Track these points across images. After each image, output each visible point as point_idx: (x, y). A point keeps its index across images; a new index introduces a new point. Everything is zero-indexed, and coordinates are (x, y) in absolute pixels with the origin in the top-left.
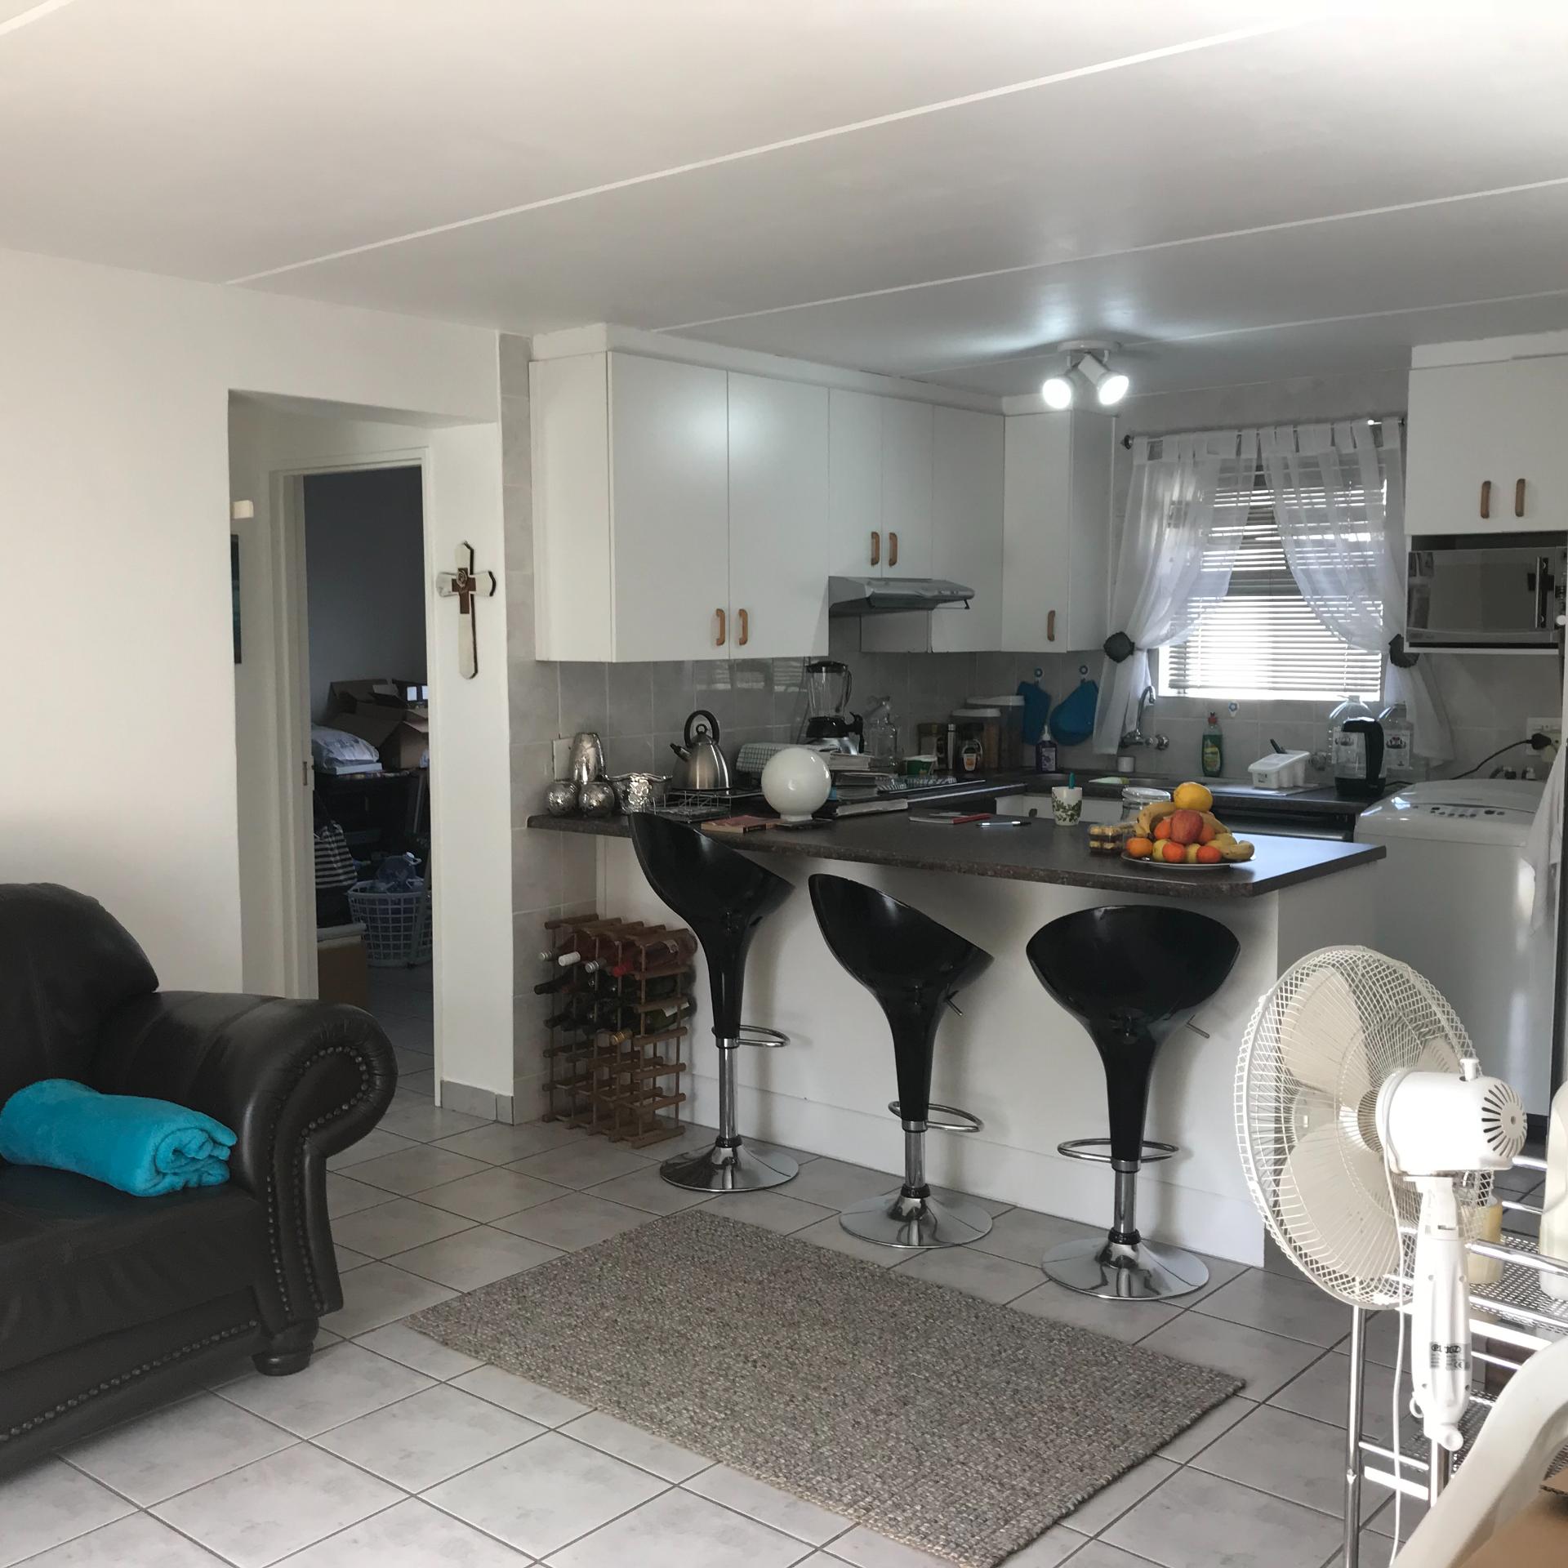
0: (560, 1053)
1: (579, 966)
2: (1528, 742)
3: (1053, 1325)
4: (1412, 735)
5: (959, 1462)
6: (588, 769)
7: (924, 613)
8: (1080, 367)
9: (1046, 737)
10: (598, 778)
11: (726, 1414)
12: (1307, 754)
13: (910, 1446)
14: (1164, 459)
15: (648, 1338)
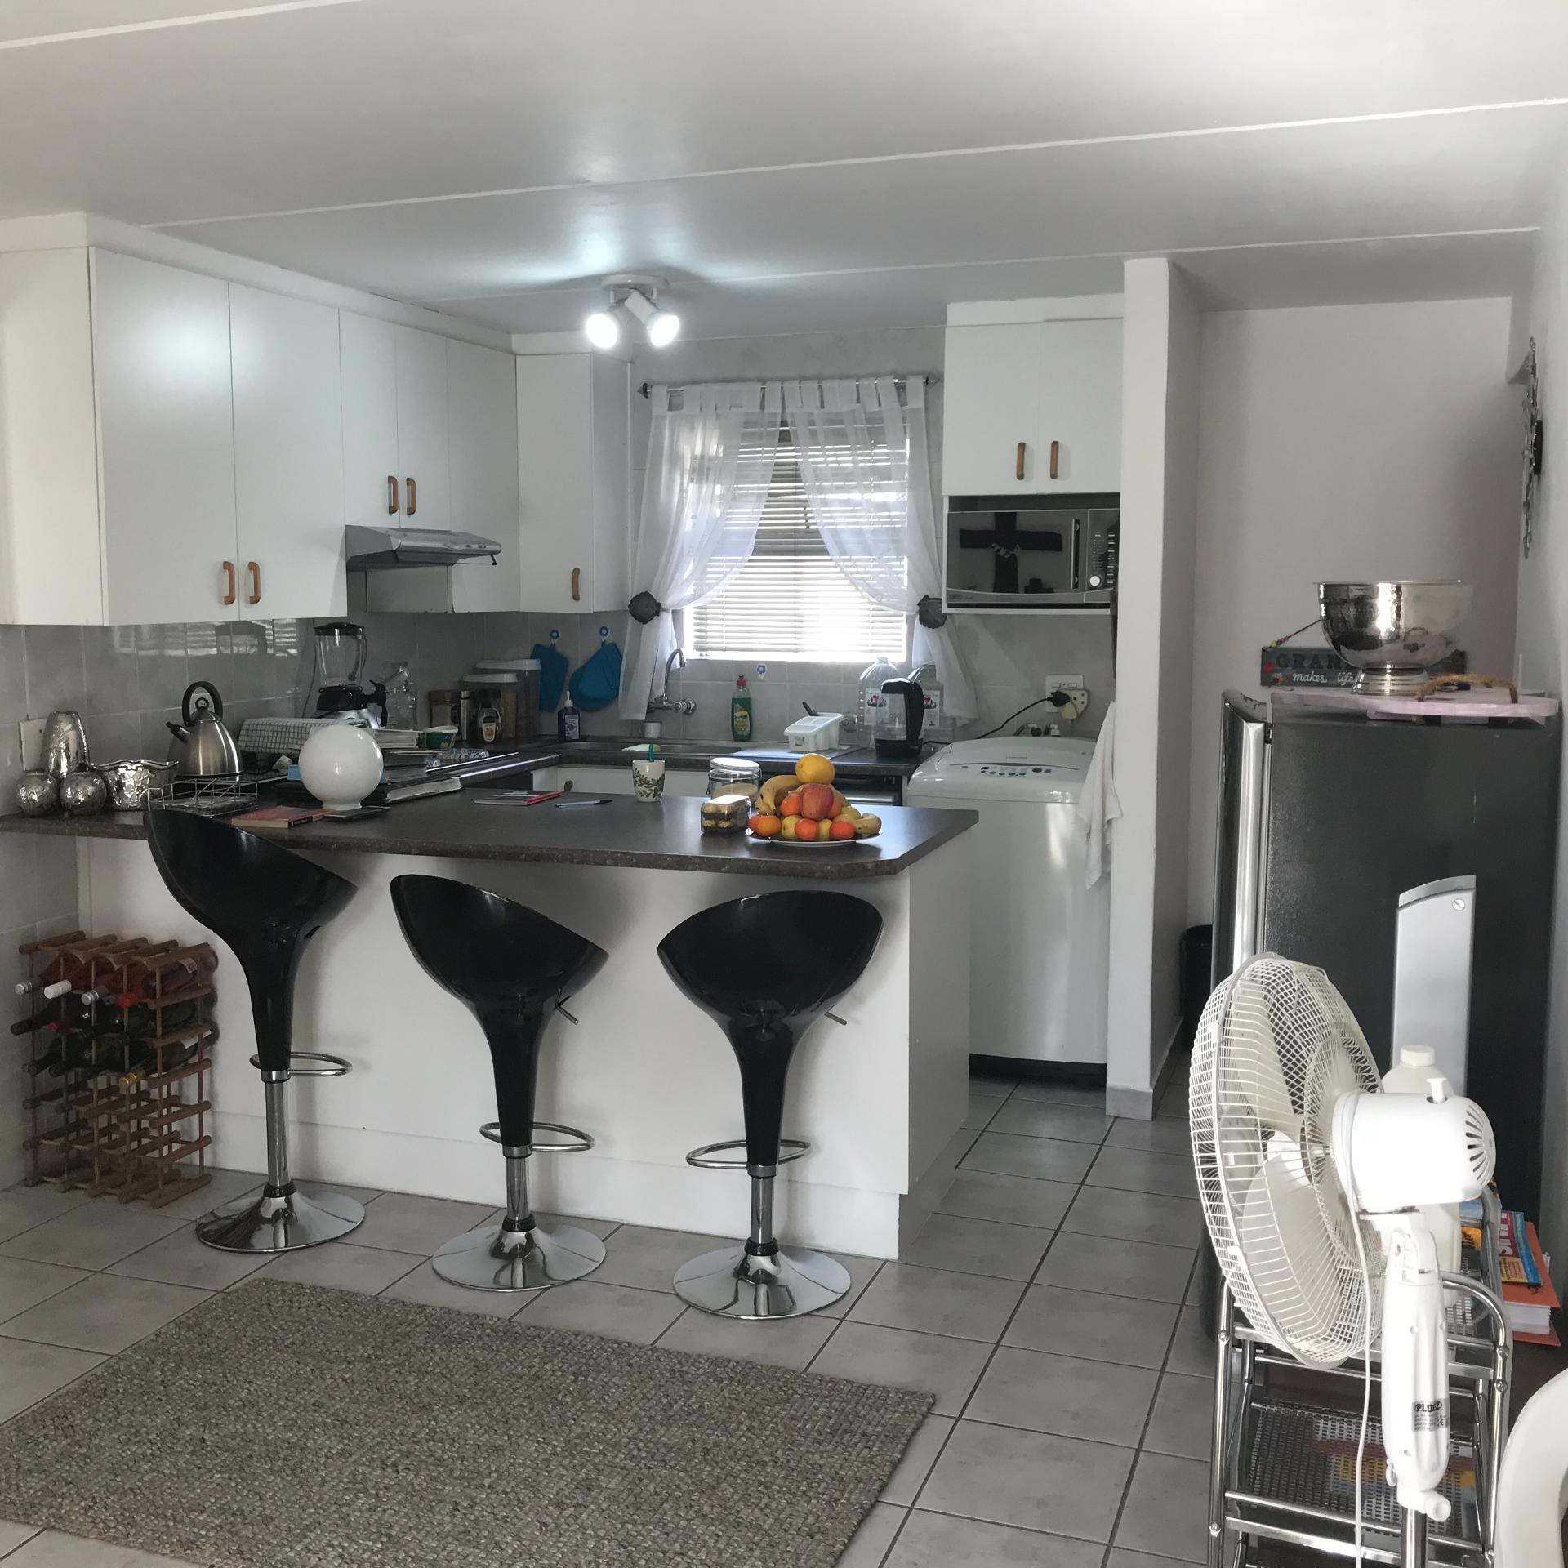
0: (44, 1102)
1: (70, 998)
2: (1049, 699)
3: (715, 1362)
4: (942, 696)
5: (676, 1553)
6: (68, 757)
7: (443, 569)
8: (627, 303)
9: (569, 703)
10: (81, 767)
11: (382, 1542)
12: (841, 715)
13: (614, 1543)
14: (685, 410)
15: (251, 1456)
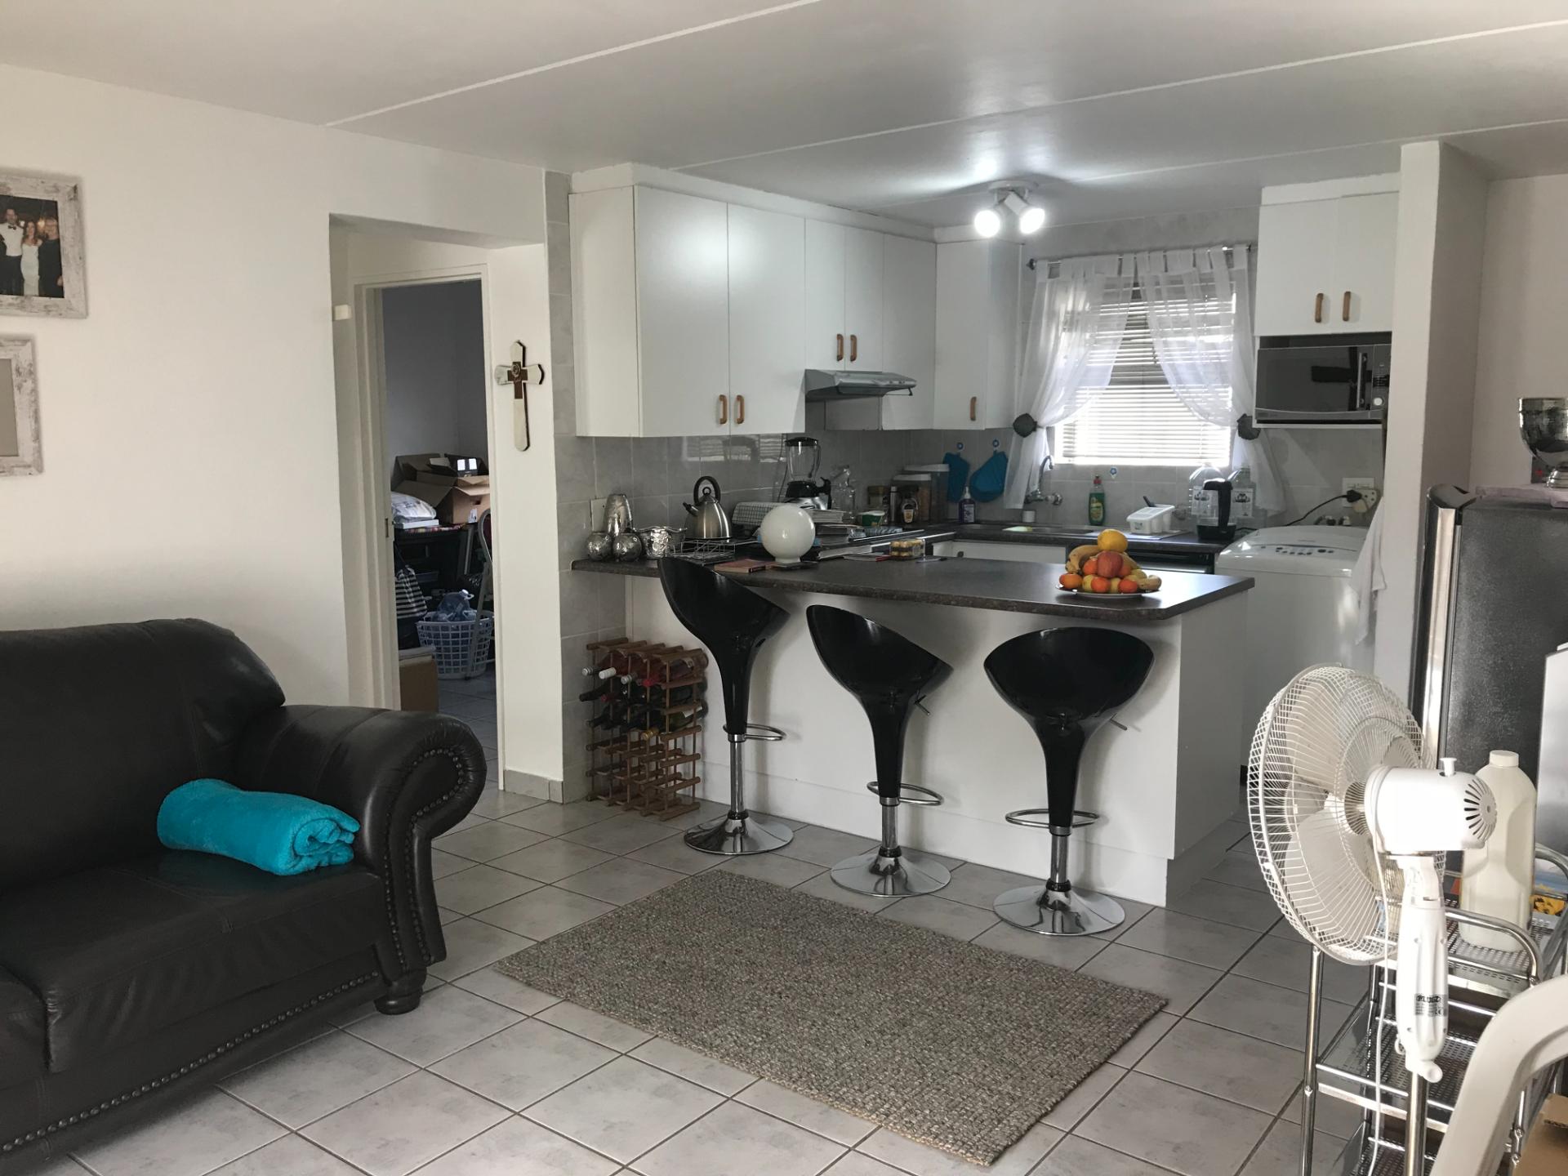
0: (599, 747)
1: (615, 679)
2: (1344, 496)
3: (1011, 958)
4: (1254, 493)
5: (953, 1073)
6: (619, 523)
7: (875, 399)
8: (1006, 201)
9: (967, 496)
10: (627, 530)
11: (762, 1038)
12: (1173, 507)
13: (913, 1061)
14: (1060, 278)
15: (692, 976)
